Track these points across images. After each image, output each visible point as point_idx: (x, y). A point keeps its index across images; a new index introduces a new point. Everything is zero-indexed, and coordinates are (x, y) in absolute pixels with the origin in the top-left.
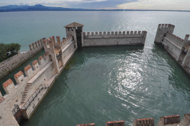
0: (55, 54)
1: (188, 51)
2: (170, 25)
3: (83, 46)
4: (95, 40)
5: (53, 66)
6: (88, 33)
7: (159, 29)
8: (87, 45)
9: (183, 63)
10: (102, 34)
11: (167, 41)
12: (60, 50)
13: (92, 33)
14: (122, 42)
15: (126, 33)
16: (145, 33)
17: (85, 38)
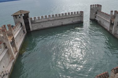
0: (9, 41)
1: (115, 23)
2: (98, 5)
3: (31, 30)
4: (42, 24)
5: (9, 53)
6: (35, 18)
7: (91, 9)
8: (35, 29)
9: (113, 31)
10: (48, 17)
11: (99, 17)
12: (12, 37)
13: (39, 18)
14: (66, 22)
15: (67, 14)
16: (82, 12)
17: (32, 22)
